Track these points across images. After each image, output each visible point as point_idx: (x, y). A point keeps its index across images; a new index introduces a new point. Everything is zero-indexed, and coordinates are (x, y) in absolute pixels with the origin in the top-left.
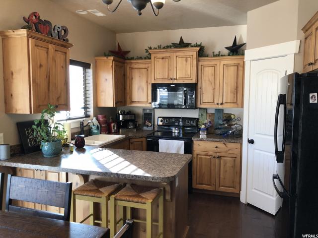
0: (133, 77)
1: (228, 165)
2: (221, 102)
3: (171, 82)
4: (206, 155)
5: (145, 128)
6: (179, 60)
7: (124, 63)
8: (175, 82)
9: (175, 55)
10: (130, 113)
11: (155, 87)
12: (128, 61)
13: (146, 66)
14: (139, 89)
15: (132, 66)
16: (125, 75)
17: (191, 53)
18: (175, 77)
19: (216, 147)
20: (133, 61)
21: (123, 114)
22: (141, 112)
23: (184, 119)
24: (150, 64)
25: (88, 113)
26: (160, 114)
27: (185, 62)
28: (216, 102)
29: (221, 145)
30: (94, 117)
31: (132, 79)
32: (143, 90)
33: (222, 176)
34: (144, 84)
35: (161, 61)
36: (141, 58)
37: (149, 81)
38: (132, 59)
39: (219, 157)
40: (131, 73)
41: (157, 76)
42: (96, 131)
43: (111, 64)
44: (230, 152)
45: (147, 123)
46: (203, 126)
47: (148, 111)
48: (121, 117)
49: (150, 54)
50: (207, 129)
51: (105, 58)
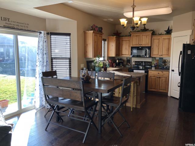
0: (123, 44)
1: (163, 80)
2: (161, 54)
3: (140, 46)
4: (154, 76)
5: (127, 66)
6: (143, 37)
7: (119, 38)
8: (141, 46)
9: (142, 34)
10: (121, 59)
11: (132, 48)
12: (121, 37)
13: (129, 39)
14: (125, 49)
15: (123, 39)
16: (119, 43)
17: (148, 34)
18: (141, 44)
19: (158, 73)
20: (123, 37)
21: (118, 60)
22: (125, 59)
23: (145, 62)
24: (130, 39)
25: (105, 59)
26: (134, 60)
27: (146, 38)
28: (159, 54)
29: (160, 72)
30: (107, 60)
31: (122, 45)
32: (127, 50)
33: (160, 85)
34: (128, 47)
35: (135, 37)
36: (127, 36)
37: (130, 46)
38: (123, 36)
39: (160, 77)
40: (122, 42)
41: (134, 43)
42: (108, 66)
43: (115, 39)
44: (164, 75)
45: (128, 64)
46: (153, 65)
47: (129, 59)
48: (117, 61)
49: (131, 34)
50: (155, 66)
51: (112, 37)
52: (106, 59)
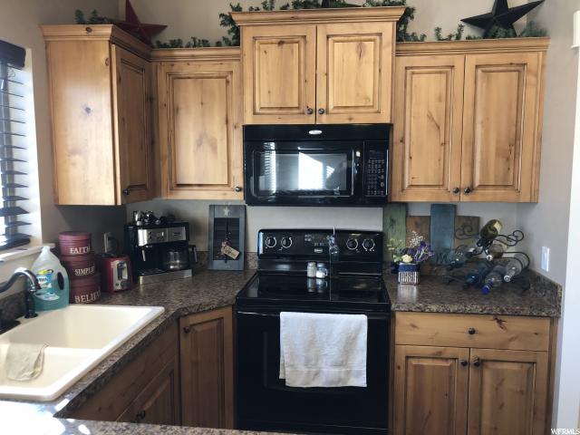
0: (182, 105)
1: (510, 385)
2: (465, 183)
3: (310, 120)
4: (434, 357)
5: (218, 264)
6: (338, 48)
7: (148, 58)
8: (324, 120)
9: (323, 30)
10: (171, 220)
11: (255, 139)
12: (163, 53)
13: (224, 68)
14: (199, 143)
15: (175, 68)
16: (151, 99)
17: (374, 27)
18: (322, 105)
19: (472, 332)
20: (177, 53)
21: (150, 225)
22: (203, 215)
23: (342, 234)
24: (235, 66)
27: (354, 56)
28: (452, 182)
29: (486, 326)
30: (46, 240)
31: (176, 110)
32: (214, 147)
34: (216, 129)
35: (274, 49)
36: (205, 44)
37: (234, 119)
38: (176, 44)
39: (480, 364)
40: (172, 93)
41: (262, 101)
42: (54, 297)
43: (104, 56)
45: (226, 249)
46: (407, 259)
47: (226, 213)
48: (143, 237)
49: (237, 31)
50: (417, 267)
52: (34, 223)
